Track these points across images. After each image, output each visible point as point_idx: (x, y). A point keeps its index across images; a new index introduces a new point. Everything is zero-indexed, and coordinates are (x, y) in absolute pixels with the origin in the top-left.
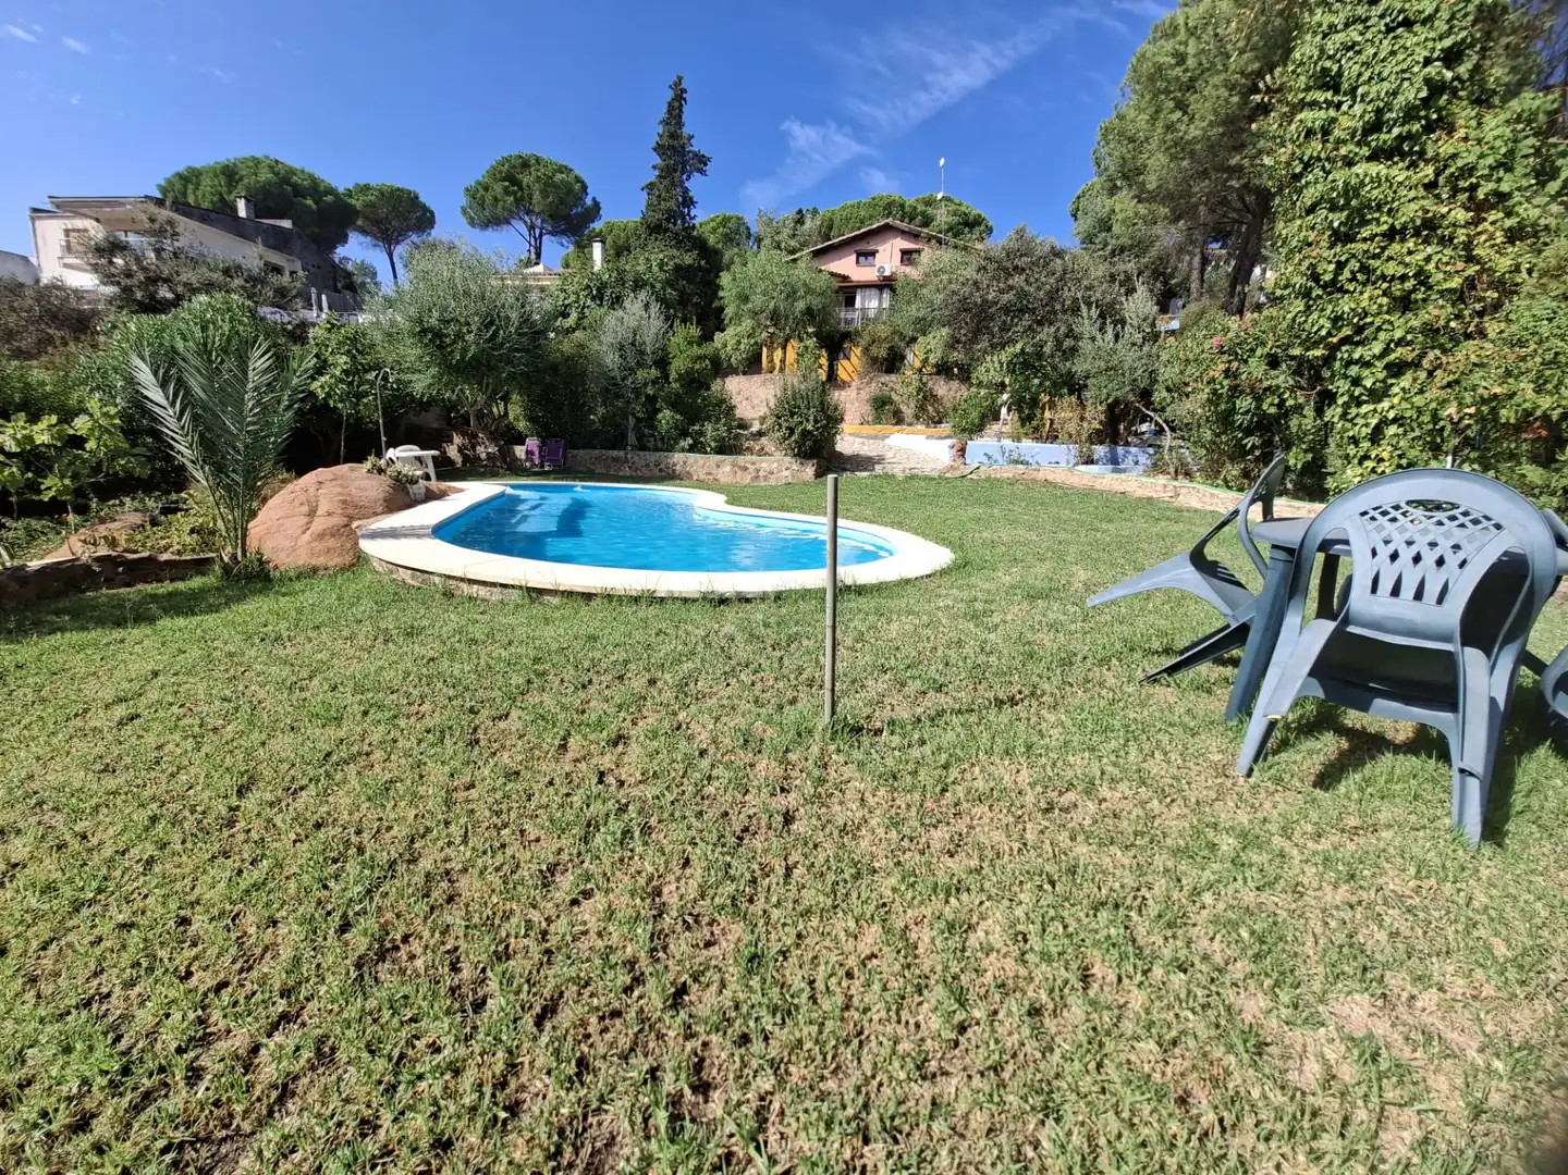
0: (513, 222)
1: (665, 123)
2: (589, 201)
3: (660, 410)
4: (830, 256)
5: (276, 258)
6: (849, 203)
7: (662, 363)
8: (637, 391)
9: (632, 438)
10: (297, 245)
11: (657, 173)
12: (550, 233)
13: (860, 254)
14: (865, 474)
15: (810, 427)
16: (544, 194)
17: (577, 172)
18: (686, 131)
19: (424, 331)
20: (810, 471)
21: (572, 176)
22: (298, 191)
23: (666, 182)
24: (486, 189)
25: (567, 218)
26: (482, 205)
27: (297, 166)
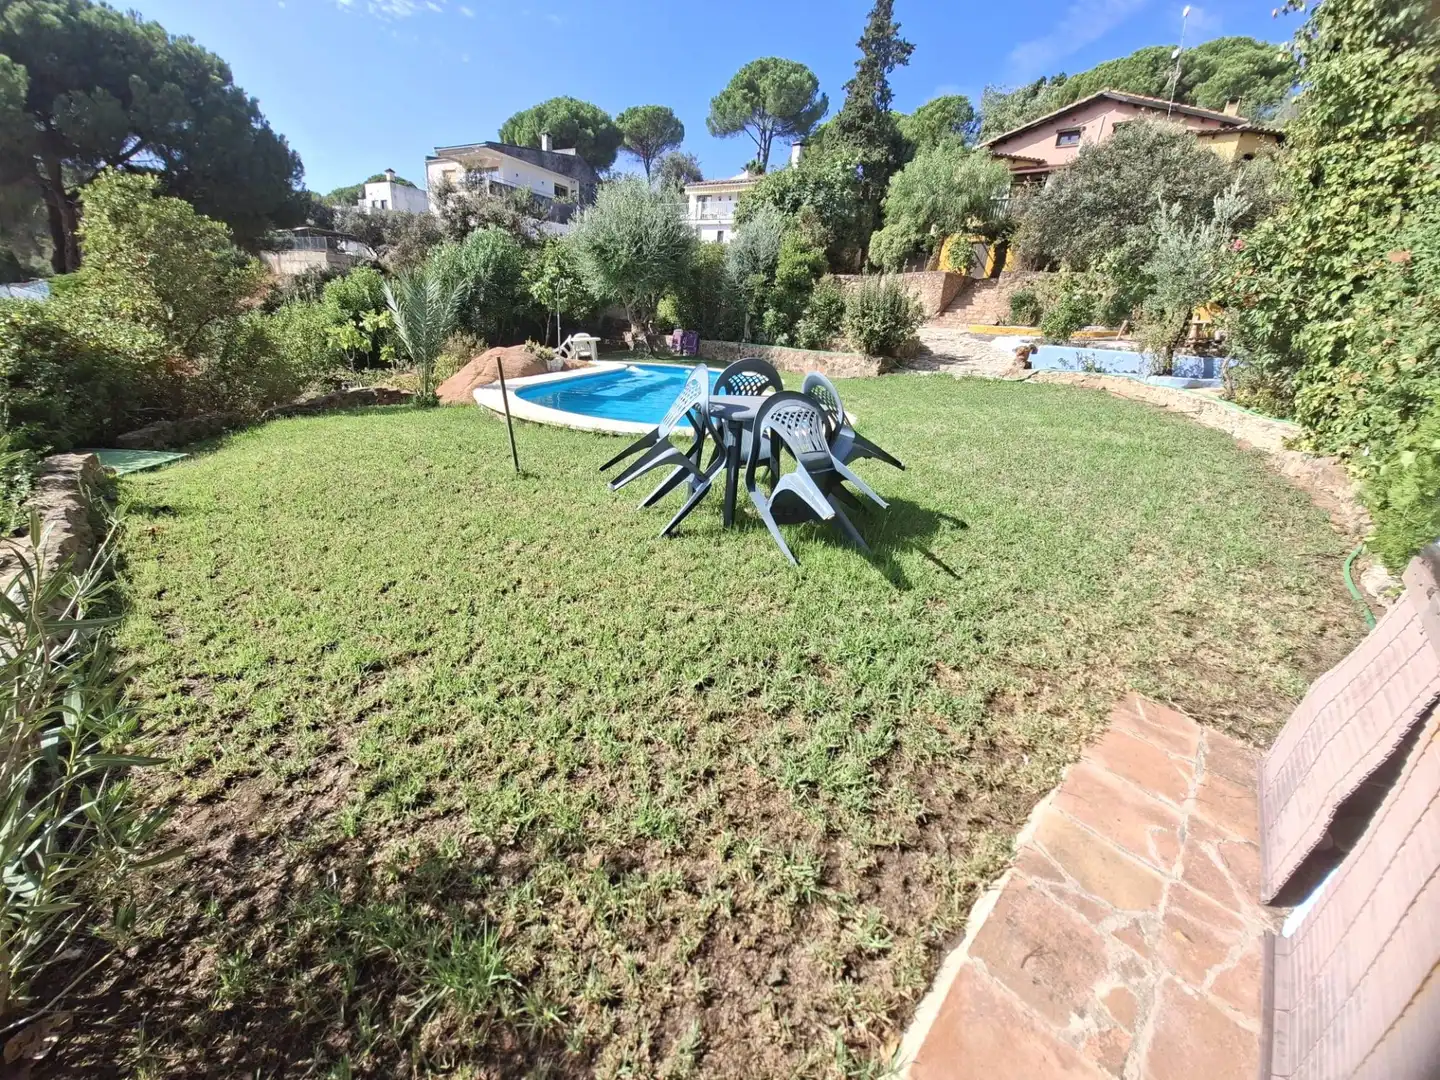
0: (748, 127)
1: (875, 15)
2: (818, 98)
3: (767, 309)
4: (1025, 139)
5: (564, 181)
6: (1106, 62)
7: (771, 269)
8: (750, 292)
9: (747, 333)
10: (578, 169)
11: (859, 69)
12: (779, 134)
13: (1061, 134)
14: (925, 373)
15: (876, 328)
16: (778, 96)
17: (810, 70)
18: (894, 20)
19: (595, 248)
20: (875, 366)
21: (805, 74)
22: (584, 123)
23: (866, 78)
24: (728, 98)
25: (796, 117)
26: (723, 114)
27: (585, 101)
